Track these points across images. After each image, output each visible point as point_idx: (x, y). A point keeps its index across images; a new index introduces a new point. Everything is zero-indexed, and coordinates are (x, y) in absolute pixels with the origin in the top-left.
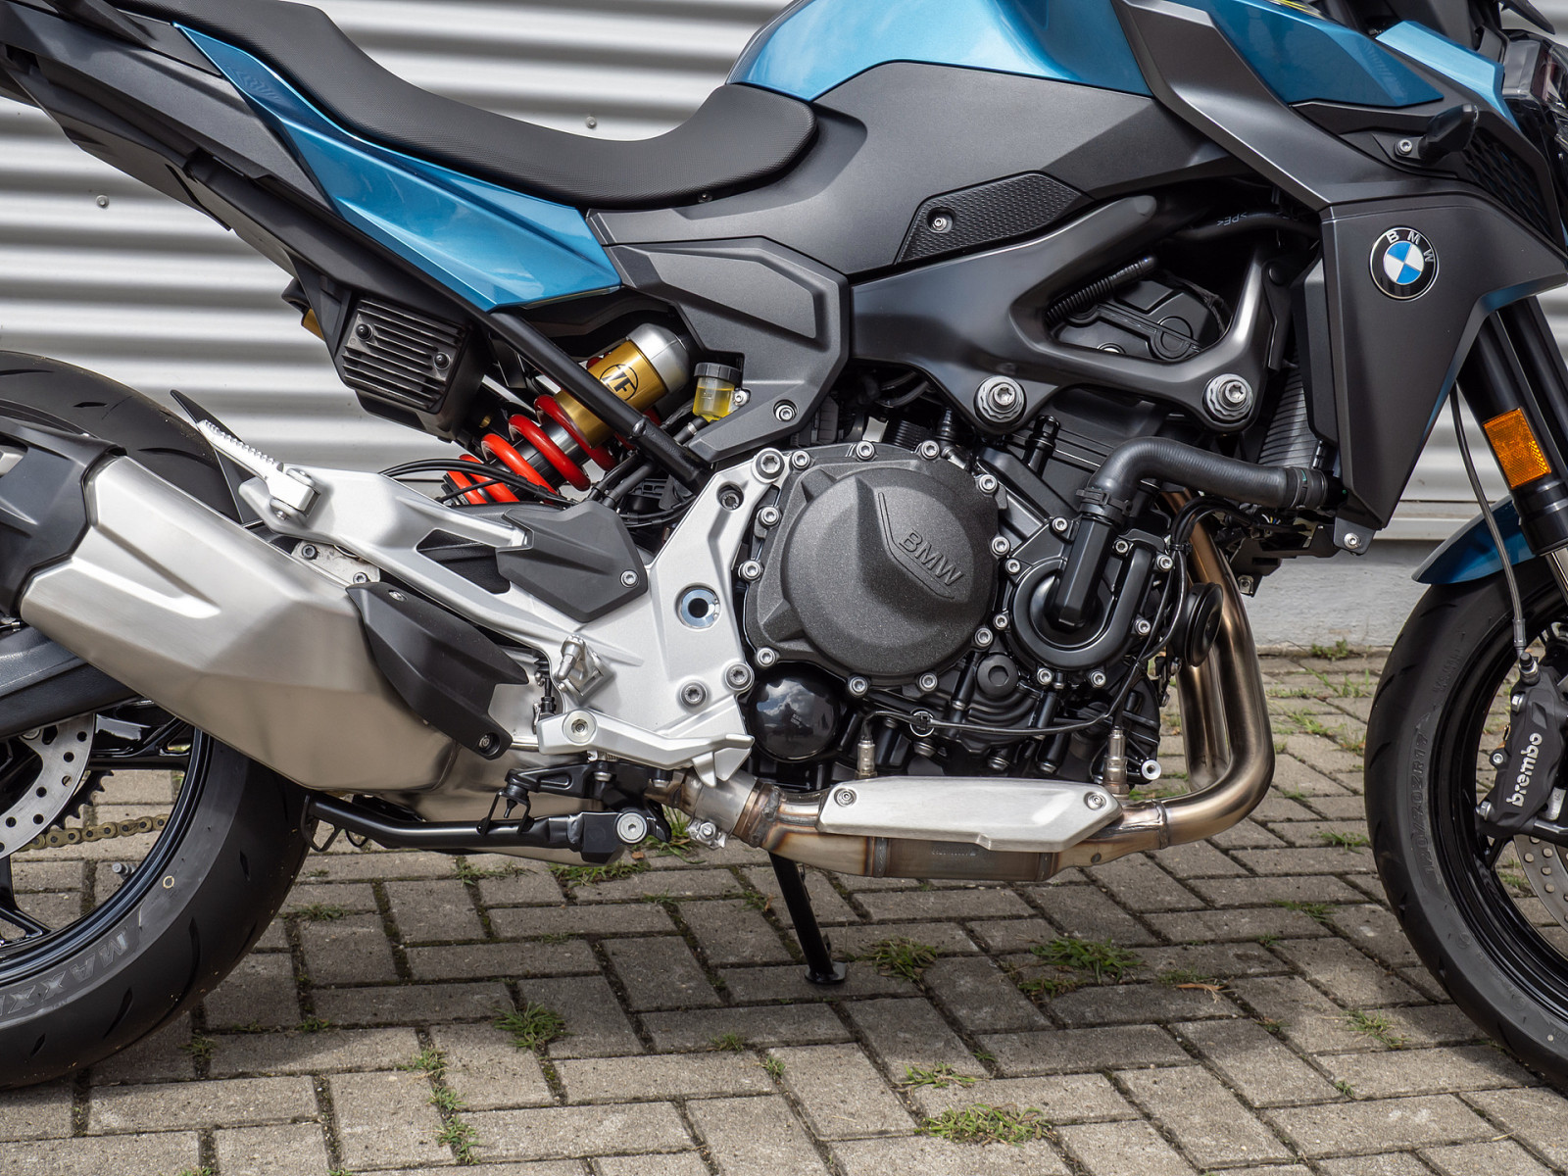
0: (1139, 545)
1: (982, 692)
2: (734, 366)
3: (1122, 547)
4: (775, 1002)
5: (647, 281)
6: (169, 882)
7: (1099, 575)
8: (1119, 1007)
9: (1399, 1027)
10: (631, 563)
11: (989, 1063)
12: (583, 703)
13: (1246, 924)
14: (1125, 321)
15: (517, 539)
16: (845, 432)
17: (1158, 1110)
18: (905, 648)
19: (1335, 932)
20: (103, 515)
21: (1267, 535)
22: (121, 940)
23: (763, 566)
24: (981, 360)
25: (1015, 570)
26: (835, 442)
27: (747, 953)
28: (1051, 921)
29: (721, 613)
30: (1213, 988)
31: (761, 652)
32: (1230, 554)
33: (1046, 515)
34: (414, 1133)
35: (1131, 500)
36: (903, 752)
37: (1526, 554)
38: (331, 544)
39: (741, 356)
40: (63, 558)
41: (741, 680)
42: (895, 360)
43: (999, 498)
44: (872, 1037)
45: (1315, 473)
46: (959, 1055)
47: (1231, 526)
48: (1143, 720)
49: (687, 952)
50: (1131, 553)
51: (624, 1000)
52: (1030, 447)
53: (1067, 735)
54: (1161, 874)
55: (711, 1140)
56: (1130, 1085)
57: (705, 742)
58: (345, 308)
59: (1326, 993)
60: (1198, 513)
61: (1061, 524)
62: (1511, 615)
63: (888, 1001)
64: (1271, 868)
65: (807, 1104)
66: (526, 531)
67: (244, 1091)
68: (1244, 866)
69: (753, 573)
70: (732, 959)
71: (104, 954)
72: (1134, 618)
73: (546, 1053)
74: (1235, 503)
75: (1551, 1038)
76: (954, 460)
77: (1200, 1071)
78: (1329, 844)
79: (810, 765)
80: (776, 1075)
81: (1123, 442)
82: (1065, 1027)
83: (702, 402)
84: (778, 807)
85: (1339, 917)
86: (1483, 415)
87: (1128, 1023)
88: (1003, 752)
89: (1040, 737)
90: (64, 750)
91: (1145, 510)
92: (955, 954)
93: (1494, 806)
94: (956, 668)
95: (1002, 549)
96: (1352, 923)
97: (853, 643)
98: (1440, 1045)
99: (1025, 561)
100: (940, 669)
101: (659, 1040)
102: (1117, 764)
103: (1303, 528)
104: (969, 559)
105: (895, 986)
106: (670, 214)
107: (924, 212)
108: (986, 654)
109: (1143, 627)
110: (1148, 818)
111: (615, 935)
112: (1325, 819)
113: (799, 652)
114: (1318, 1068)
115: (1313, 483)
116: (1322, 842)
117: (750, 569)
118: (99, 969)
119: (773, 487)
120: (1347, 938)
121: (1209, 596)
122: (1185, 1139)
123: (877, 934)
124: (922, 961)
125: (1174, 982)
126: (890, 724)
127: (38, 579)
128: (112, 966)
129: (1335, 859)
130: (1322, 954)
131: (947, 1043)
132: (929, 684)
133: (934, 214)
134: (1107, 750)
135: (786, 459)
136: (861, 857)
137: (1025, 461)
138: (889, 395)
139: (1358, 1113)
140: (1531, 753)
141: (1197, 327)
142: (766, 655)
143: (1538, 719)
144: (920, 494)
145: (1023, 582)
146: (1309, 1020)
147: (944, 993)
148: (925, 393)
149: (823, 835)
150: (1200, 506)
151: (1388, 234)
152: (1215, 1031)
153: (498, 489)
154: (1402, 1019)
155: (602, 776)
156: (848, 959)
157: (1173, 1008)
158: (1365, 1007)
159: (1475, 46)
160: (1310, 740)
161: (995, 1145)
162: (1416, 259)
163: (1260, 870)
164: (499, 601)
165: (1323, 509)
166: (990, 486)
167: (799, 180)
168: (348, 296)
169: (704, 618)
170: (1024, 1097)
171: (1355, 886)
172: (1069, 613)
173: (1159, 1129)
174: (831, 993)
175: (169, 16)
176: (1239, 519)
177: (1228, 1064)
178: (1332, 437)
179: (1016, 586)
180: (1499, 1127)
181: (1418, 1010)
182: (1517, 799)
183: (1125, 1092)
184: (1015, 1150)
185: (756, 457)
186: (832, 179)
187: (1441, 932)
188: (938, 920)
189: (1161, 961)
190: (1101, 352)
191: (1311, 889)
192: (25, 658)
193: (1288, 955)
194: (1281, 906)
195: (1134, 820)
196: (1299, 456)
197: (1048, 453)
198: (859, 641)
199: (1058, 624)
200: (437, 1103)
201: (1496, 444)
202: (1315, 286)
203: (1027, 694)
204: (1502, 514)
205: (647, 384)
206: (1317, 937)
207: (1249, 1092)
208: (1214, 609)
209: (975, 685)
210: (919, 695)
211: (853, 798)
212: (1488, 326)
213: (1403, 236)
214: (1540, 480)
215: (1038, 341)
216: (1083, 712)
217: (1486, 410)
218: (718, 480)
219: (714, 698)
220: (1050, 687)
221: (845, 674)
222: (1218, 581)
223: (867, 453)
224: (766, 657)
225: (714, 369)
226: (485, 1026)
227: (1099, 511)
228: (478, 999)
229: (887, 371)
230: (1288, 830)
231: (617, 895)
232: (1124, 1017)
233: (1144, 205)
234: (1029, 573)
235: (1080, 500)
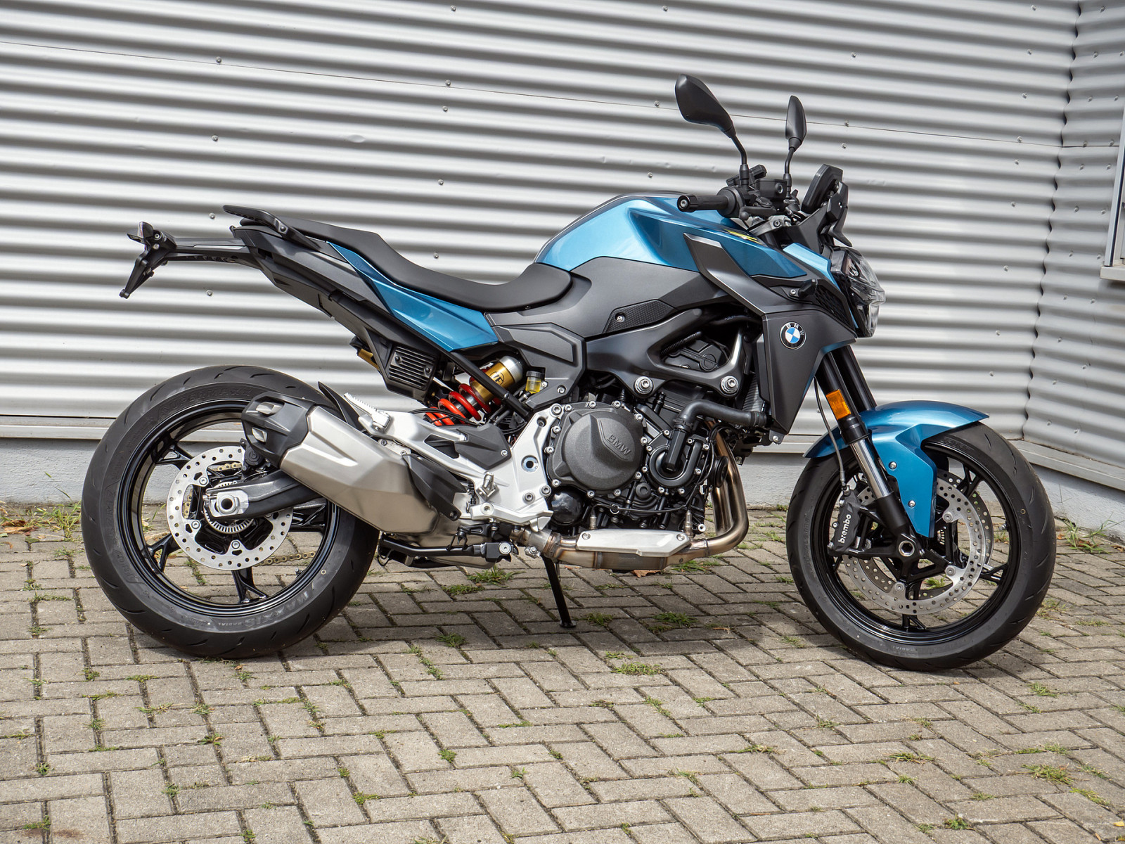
0: (696, 440)
1: (638, 497)
2: (542, 373)
3: (690, 441)
4: (548, 633)
5: (508, 340)
6: (323, 572)
7: (682, 452)
8: (689, 635)
9: (802, 641)
10: (505, 447)
11: (638, 652)
12: (487, 500)
13: (742, 609)
14: (690, 356)
15: (462, 438)
16: (582, 398)
17: (705, 666)
18: (609, 479)
19: (779, 611)
20: (313, 427)
21: (745, 437)
22: (306, 594)
23: (554, 448)
24: (636, 370)
25: (650, 450)
26: (578, 402)
27: (533, 618)
28: (659, 608)
29: (538, 466)
30: (728, 629)
31: (554, 481)
32: (731, 448)
33: (661, 430)
34: (417, 671)
35: (693, 423)
36: (606, 521)
37: (844, 446)
38: (391, 440)
39: (544, 369)
40: (299, 444)
41: (547, 492)
42: (603, 370)
43: (643, 423)
44: (590, 645)
45: (762, 413)
46: (626, 650)
47: (731, 434)
48: (698, 509)
49: (509, 618)
50: (694, 443)
51: (486, 633)
52: (655, 403)
53: (670, 513)
54: (706, 592)
55: (532, 674)
56: (694, 659)
57: (535, 514)
58: (390, 350)
59: (774, 631)
60: (718, 429)
61: (667, 433)
62: (840, 469)
63: (595, 633)
64: (754, 590)
65: (568, 664)
66: (465, 435)
67: (345, 659)
68: (742, 589)
69: (551, 451)
70: (528, 620)
71: (299, 600)
72: (695, 468)
73: (460, 648)
74: (733, 425)
75: (858, 637)
76: (625, 408)
77: (722, 654)
78: (779, 582)
79: (570, 527)
80: (554, 655)
81: (690, 402)
82: (667, 641)
83: (529, 386)
84: (560, 541)
85: (781, 607)
86: (826, 392)
87: (693, 640)
88: (645, 521)
89: (659, 514)
90: (281, 521)
91: (698, 428)
92: (620, 618)
93: (834, 544)
94: (628, 488)
95: (645, 442)
96: (787, 609)
97: (590, 477)
98: (818, 647)
99: (653, 446)
100: (622, 487)
101: (504, 645)
102: (689, 524)
103: (758, 434)
104: (633, 445)
105: (596, 628)
106: (516, 314)
107: (614, 314)
108: (639, 482)
109: (698, 471)
110: (701, 545)
111: (476, 612)
112: (778, 573)
113: (568, 481)
114: (769, 654)
115: (761, 417)
116: (776, 581)
117: (549, 449)
118: (298, 605)
119: (557, 419)
120: (784, 614)
121: (723, 461)
122: (716, 674)
123: (587, 612)
124: (606, 620)
125: (712, 627)
126: (601, 510)
127: (289, 451)
128: (302, 604)
129: (782, 587)
130: (773, 619)
131: (621, 646)
132: (618, 493)
133: (618, 315)
134: (685, 520)
135: (563, 408)
136: (592, 560)
137: (653, 409)
138: (599, 384)
139: (783, 667)
140: (847, 522)
141: (718, 358)
142: (556, 482)
143: (849, 509)
144: (614, 421)
145: (653, 454)
146: (766, 639)
147: (617, 631)
148: (613, 384)
149: (578, 551)
150: (719, 426)
151: (787, 325)
152: (728, 642)
153: (447, 420)
154: (804, 639)
155: (494, 528)
156: (576, 620)
157: (711, 636)
158: (790, 635)
159: (820, 253)
160: (774, 543)
161: (642, 676)
162: (797, 334)
163: (748, 590)
164: (456, 462)
165: (766, 427)
166: (640, 418)
167: (565, 301)
168: (391, 345)
169: (533, 468)
170: (652, 662)
171: (789, 596)
172: (670, 466)
173: (706, 672)
174: (571, 631)
175: (325, 239)
176: (735, 431)
177: (734, 652)
178: (768, 400)
179: (650, 456)
180: (838, 671)
181: (811, 637)
182: (842, 541)
183: (692, 661)
184: (651, 677)
185: (551, 407)
186: (579, 301)
187: (816, 596)
188: (612, 607)
189: (707, 621)
190: (681, 367)
191: (770, 597)
192: (273, 484)
193: (759, 619)
194: (757, 603)
195: (695, 545)
196: (757, 407)
197: (661, 406)
198: (592, 476)
199: (668, 470)
200: (423, 663)
201: (831, 403)
202: (760, 343)
203: (654, 497)
204: (835, 431)
205: (508, 379)
206: (771, 613)
207: (741, 661)
208: (725, 466)
209: (635, 494)
210: (614, 497)
211: (589, 537)
212: (826, 357)
213: (792, 325)
214: (848, 416)
215: (658, 363)
216: (675, 505)
217: (827, 390)
218: (537, 416)
219: (536, 499)
220: (663, 494)
221: (586, 489)
222: (726, 455)
223: (594, 406)
224: (556, 483)
225: (534, 373)
226: (432, 641)
227: (682, 427)
228: (427, 632)
229: (599, 374)
230: (762, 577)
231: (474, 599)
232: (691, 638)
233: (697, 312)
234: (655, 451)
235: (674, 424)
